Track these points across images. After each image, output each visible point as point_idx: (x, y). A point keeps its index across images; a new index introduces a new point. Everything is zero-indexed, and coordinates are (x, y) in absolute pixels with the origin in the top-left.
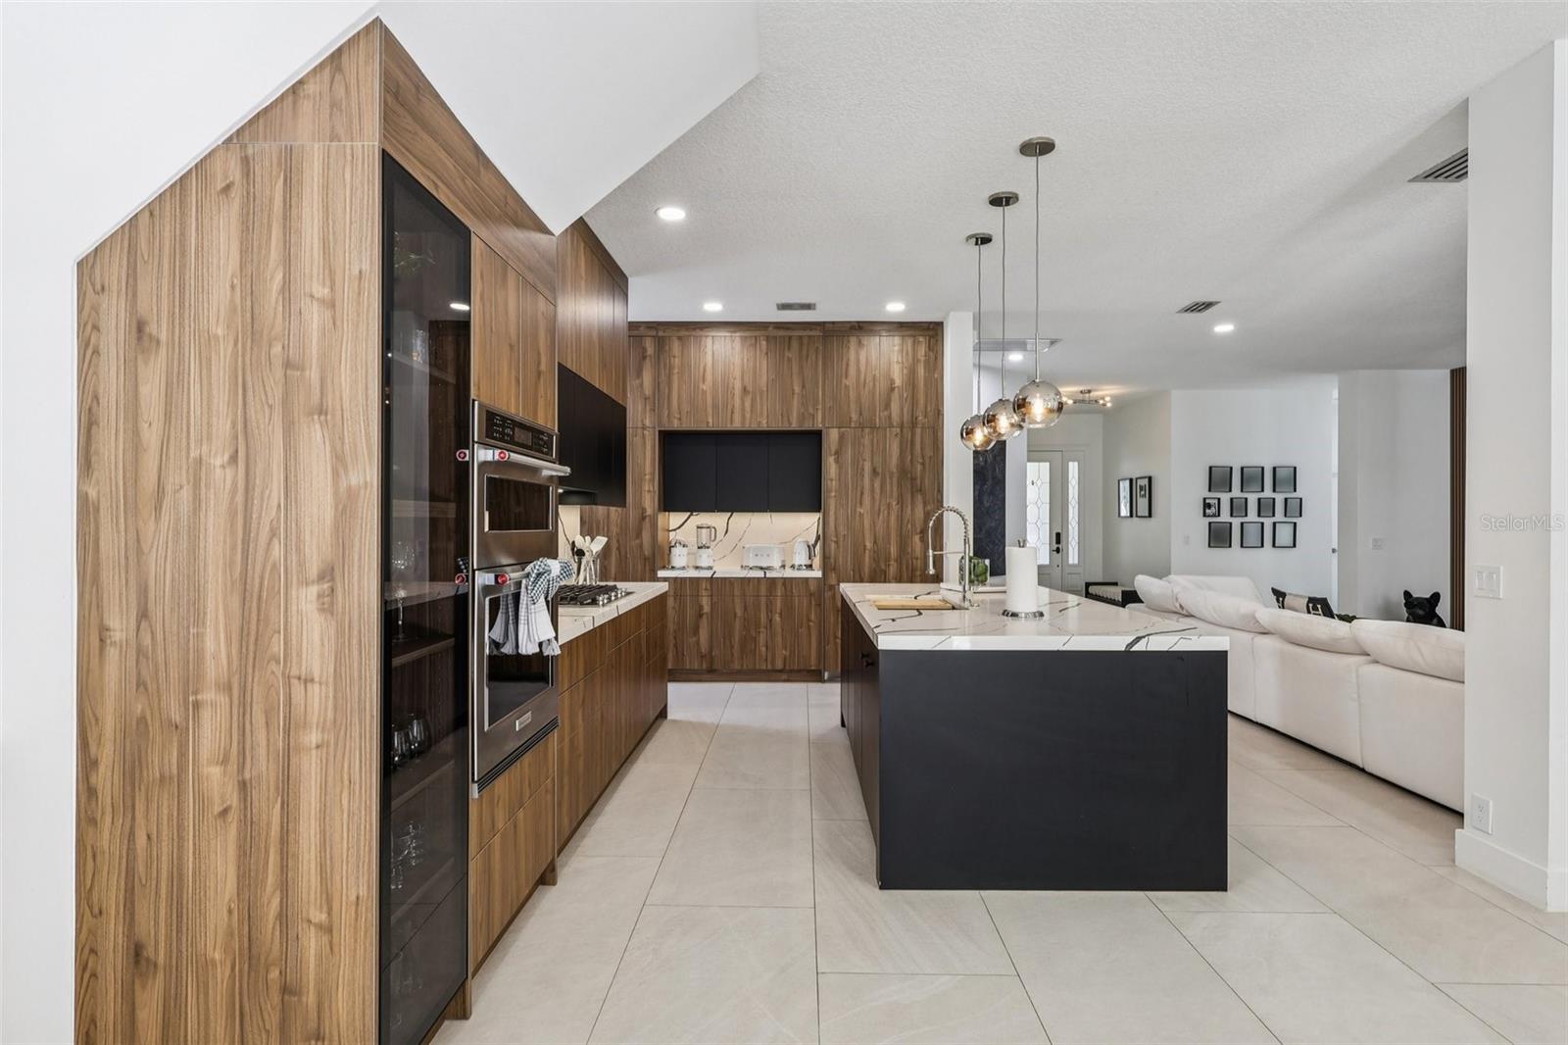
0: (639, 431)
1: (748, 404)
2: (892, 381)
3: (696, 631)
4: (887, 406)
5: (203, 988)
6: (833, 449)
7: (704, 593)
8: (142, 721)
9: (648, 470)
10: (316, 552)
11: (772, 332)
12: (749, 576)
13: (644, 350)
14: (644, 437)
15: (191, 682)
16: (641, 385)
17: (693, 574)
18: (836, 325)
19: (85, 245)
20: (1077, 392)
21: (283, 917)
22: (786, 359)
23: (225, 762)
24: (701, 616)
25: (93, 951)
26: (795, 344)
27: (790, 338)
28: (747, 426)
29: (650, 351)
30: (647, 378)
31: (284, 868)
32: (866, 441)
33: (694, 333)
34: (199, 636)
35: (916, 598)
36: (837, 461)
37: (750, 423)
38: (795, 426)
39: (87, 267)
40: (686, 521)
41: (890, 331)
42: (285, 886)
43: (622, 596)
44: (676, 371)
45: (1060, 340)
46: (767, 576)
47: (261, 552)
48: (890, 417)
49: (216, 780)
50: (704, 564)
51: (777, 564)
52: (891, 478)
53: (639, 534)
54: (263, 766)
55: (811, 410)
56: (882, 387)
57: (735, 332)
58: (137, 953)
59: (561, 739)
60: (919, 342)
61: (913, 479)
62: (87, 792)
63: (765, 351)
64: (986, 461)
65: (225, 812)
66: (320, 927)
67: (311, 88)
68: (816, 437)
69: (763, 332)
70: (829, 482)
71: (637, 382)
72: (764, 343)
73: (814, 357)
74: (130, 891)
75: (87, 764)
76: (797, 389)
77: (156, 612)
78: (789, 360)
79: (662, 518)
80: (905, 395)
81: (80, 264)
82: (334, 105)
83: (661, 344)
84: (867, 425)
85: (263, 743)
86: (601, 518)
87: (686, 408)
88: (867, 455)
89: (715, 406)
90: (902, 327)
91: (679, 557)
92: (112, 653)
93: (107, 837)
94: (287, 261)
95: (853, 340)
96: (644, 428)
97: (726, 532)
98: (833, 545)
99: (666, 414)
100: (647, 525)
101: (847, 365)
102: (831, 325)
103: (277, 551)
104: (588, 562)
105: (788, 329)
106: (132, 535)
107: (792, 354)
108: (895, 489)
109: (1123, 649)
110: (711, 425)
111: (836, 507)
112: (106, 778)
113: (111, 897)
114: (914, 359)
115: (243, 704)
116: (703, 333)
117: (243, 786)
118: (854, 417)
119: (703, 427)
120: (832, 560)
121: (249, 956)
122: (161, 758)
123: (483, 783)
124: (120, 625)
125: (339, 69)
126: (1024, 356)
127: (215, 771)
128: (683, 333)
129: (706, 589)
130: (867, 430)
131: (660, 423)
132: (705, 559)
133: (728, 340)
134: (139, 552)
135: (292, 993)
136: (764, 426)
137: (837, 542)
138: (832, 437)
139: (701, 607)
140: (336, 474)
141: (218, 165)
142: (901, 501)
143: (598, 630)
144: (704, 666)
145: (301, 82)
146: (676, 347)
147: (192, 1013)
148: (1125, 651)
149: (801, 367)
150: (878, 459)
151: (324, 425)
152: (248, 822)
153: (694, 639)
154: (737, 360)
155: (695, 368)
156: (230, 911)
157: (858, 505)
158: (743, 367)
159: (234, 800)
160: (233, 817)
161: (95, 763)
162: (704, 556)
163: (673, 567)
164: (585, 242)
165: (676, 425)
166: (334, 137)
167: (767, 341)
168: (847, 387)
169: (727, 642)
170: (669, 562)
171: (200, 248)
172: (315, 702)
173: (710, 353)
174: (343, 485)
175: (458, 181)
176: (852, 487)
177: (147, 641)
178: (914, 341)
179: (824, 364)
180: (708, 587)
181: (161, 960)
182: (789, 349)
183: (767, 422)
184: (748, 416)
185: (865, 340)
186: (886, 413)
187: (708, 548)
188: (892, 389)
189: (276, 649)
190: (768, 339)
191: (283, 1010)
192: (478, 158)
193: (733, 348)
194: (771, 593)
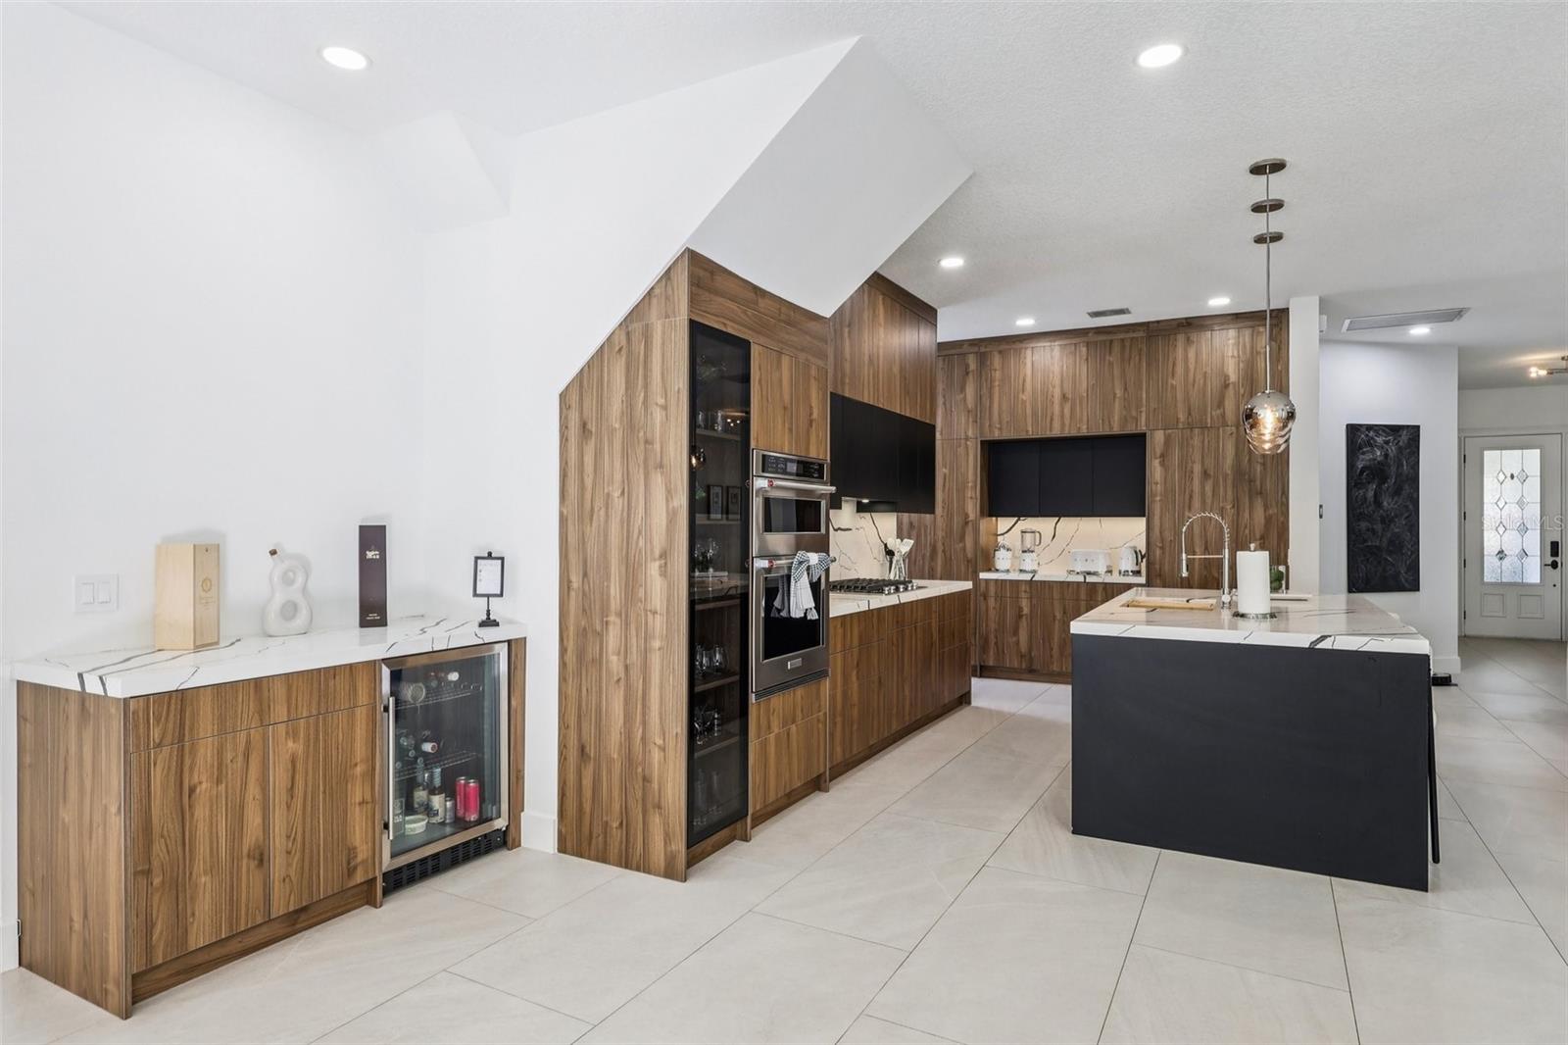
0: (963, 441)
1: (1067, 411)
2: (1227, 377)
3: (1016, 632)
4: (1221, 404)
5: (610, 772)
6: (1158, 453)
7: (1023, 595)
8: (585, 629)
9: (971, 477)
10: (658, 541)
11: (1091, 337)
12: (1068, 580)
13: (967, 366)
14: (967, 447)
15: (605, 611)
16: (965, 399)
17: (1014, 576)
18: (1161, 324)
19: (562, 387)
20: (1558, 359)
21: (643, 739)
22: (1107, 362)
23: (619, 654)
24: (1020, 616)
25: (565, 746)
26: (1116, 348)
27: (1111, 341)
28: (1067, 432)
29: (973, 366)
30: (970, 390)
31: (644, 714)
32: (1196, 441)
33: (1014, 346)
34: (608, 587)
35: (1188, 601)
36: (1162, 464)
37: (1070, 430)
38: (1116, 430)
39: (563, 396)
40: (1014, 526)
41: (1222, 324)
42: (644, 723)
43: (912, 589)
44: (997, 383)
45: (1469, 309)
46: (1087, 581)
47: (634, 542)
48: (1223, 415)
49: (614, 662)
50: (1028, 568)
51: (1102, 570)
52: (1225, 480)
53: (962, 538)
54: (634, 657)
55: (1134, 413)
56: (1213, 384)
57: (1055, 341)
58: (582, 749)
59: (833, 687)
60: (1259, 332)
61: (1251, 481)
62: (563, 665)
63: (1085, 357)
64: (1386, 456)
65: (619, 680)
66: (659, 747)
67: (657, 291)
68: (1138, 441)
69: (1083, 339)
70: (1154, 487)
71: (962, 396)
72: (1084, 349)
73: (1137, 358)
74: (579, 717)
75: (563, 651)
76: (1119, 393)
77: (591, 574)
78: (1111, 364)
79: (985, 524)
80: (1242, 391)
81: (560, 395)
82: (667, 298)
83: (983, 358)
84: (1197, 424)
85: (635, 644)
86: (928, 523)
87: (1006, 418)
88: (1197, 456)
89: (1034, 414)
90: (1237, 318)
91: (1003, 560)
92: (573, 594)
93: (571, 690)
94: (646, 386)
95: (1181, 338)
96: (967, 439)
97: (1054, 537)
98: (1158, 552)
99: (987, 424)
100: (969, 529)
101: (1174, 364)
102: (1156, 325)
103: (641, 543)
104: (897, 561)
105: (1109, 333)
106: (581, 533)
107: (1114, 358)
108: (1230, 493)
109: (1307, 646)
110: (1030, 433)
111: (1161, 511)
112: (570, 656)
113: (572, 720)
114: (1252, 353)
115: (626, 624)
116: (1023, 345)
117: (626, 667)
118: (1182, 417)
119: (1023, 436)
120: (1157, 567)
121: (629, 759)
122: (592, 650)
123: (759, 695)
124: (576, 580)
125: (669, 279)
126: (1432, 329)
127: (614, 659)
128: (1003, 347)
129: (1025, 592)
130: (1196, 431)
131: (981, 434)
132: (1029, 562)
133: (1048, 350)
134: (584, 544)
135: (648, 781)
136: (1084, 431)
137: (1162, 548)
138: (1157, 440)
139: (1021, 609)
140: (667, 500)
141: (616, 337)
142: (1237, 504)
143: (875, 613)
144: (1024, 666)
145: (652, 288)
146: (997, 361)
147: (605, 784)
148: (1309, 648)
149: (1123, 372)
150: (1210, 463)
151: (662, 473)
152: (628, 687)
153: (1014, 639)
154: (1056, 369)
155: (1015, 380)
156: (621, 733)
157: (1187, 509)
158: (1062, 376)
159: (622, 675)
160: (622, 683)
161: (566, 650)
162: (1028, 560)
163: (997, 570)
164: (883, 294)
165: (996, 435)
166: (668, 316)
167: (1087, 347)
168: (1173, 387)
169: (1047, 644)
170: (994, 566)
171: (609, 381)
172: (658, 624)
173: (1029, 365)
174: (671, 506)
175: (742, 315)
176: (1180, 487)
177: (587, 588)
178: (1253, 331)
179: (1149, 365)
180: (1028, 590)
181: (592, 755)
182: (1110, 353)
183: (1088, 428)
184: (1067, 422)
185: (1194, 336)
186: (1218, 412)
187: (1032, 552)
188: (1226, 386)
189: (640, 595)
190: (1088, 345)
191: (643, 790)
192: (756, 293)
193: (1052, 357)
194: (1091, 597)
